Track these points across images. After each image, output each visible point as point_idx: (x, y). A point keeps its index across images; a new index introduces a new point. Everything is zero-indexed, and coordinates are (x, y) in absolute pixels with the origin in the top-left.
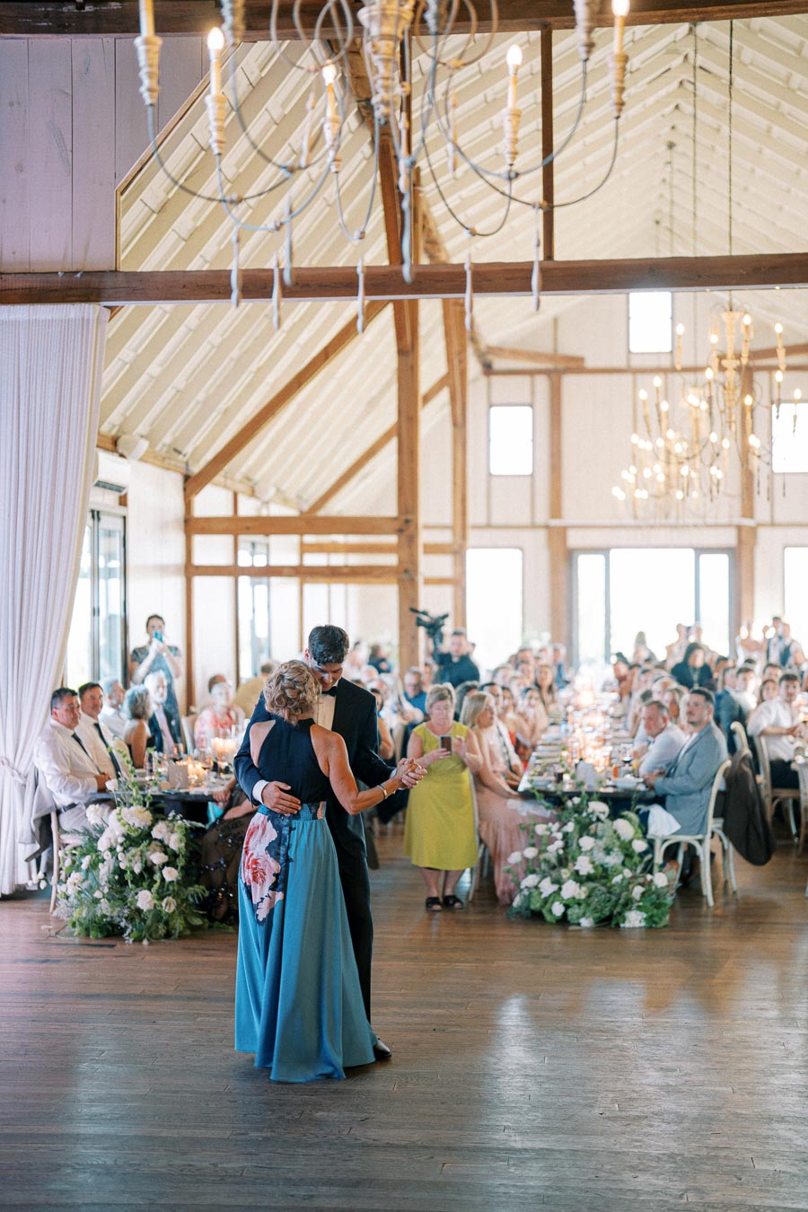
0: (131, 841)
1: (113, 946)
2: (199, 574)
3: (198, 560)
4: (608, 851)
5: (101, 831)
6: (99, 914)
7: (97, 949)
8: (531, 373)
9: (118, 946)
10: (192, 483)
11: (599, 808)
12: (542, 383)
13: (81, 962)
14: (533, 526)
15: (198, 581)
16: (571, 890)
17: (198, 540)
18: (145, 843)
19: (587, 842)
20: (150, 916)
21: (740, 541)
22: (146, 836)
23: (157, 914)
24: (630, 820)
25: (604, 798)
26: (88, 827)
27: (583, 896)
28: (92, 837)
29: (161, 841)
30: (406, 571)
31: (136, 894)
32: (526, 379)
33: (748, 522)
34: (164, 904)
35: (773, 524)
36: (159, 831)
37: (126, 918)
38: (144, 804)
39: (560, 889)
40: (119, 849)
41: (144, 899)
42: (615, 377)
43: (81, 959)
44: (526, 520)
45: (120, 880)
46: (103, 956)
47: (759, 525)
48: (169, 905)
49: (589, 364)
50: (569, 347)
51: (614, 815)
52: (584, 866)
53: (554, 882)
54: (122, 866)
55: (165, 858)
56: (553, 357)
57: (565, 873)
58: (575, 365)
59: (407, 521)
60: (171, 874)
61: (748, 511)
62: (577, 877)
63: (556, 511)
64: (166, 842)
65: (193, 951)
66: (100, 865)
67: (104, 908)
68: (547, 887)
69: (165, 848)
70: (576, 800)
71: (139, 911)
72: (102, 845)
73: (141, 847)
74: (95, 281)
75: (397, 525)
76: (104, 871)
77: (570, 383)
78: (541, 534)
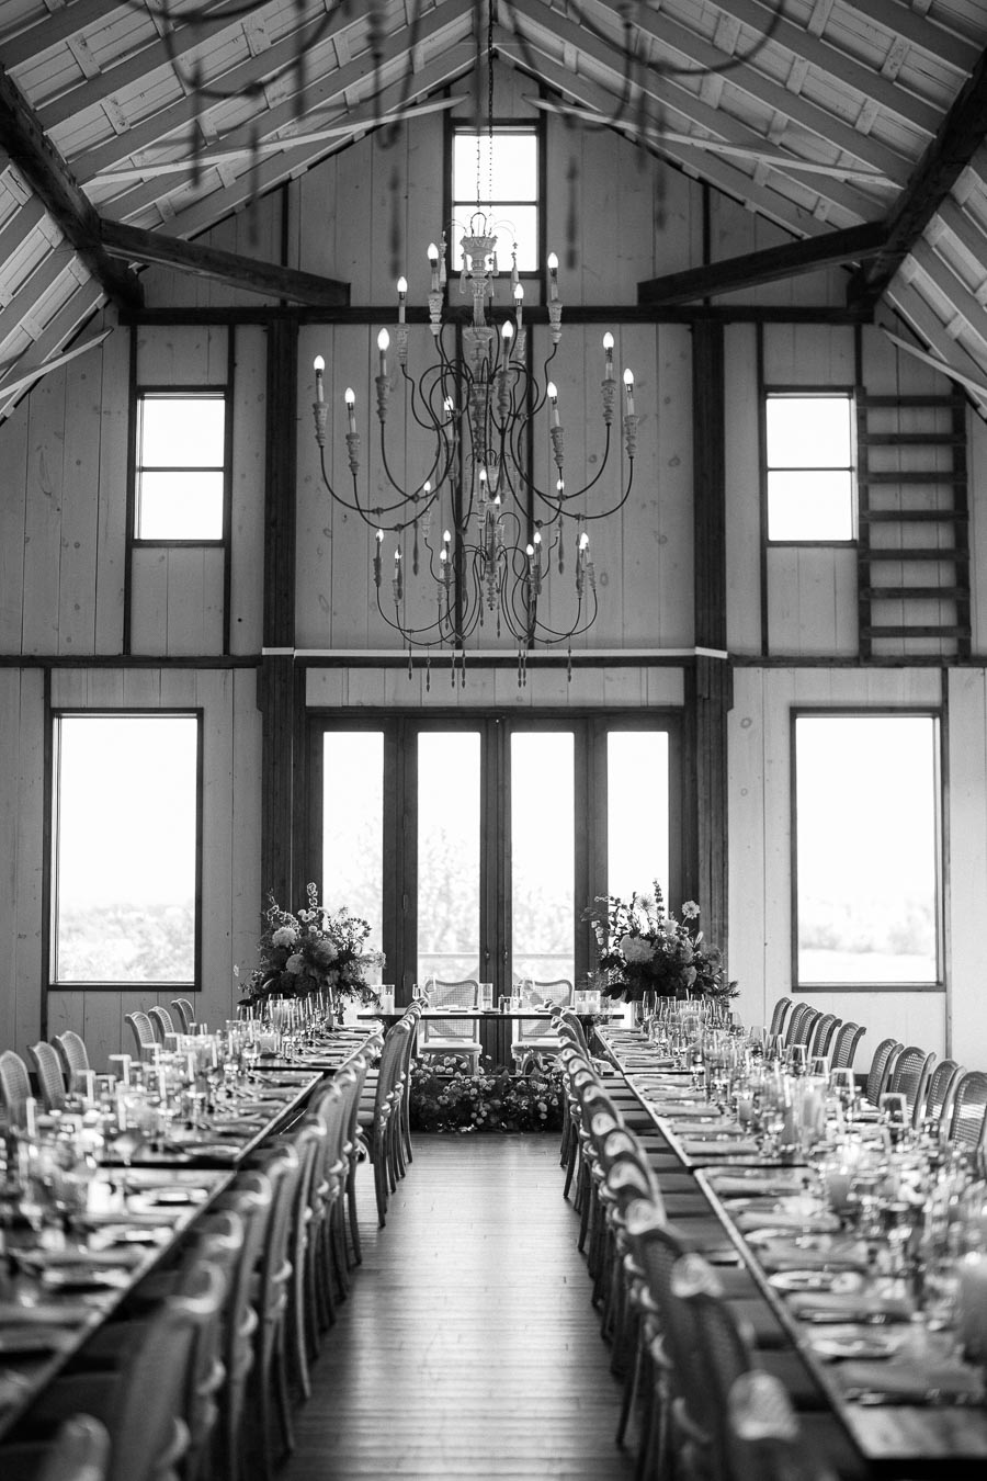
8: (229, 319)
14: (227, 661)
21: (691, 695)
32: (212, 335)
35: (766, 659)
44: (211, 646)
47: (735, 660)
56: (278, 277)
61: (710, 625)
63: (279, 619)
78: (246, 678)
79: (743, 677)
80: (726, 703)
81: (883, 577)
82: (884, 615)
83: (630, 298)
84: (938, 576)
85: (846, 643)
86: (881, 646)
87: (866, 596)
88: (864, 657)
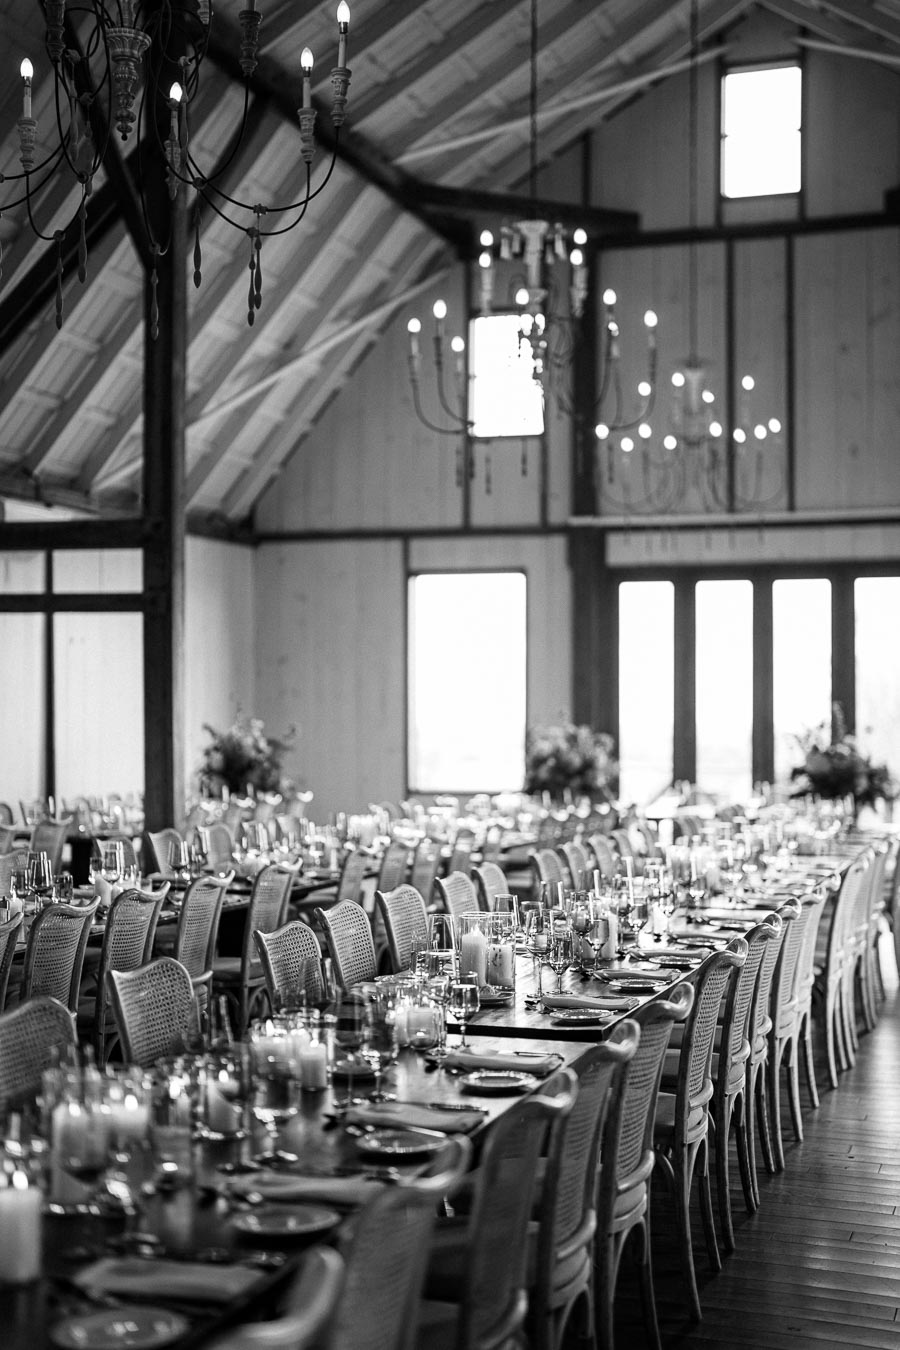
14: (544, 529)
42: (692, 248)
49: (649, 223)
58: (623, 230)
77: (612, 263)
78: (559, 543)
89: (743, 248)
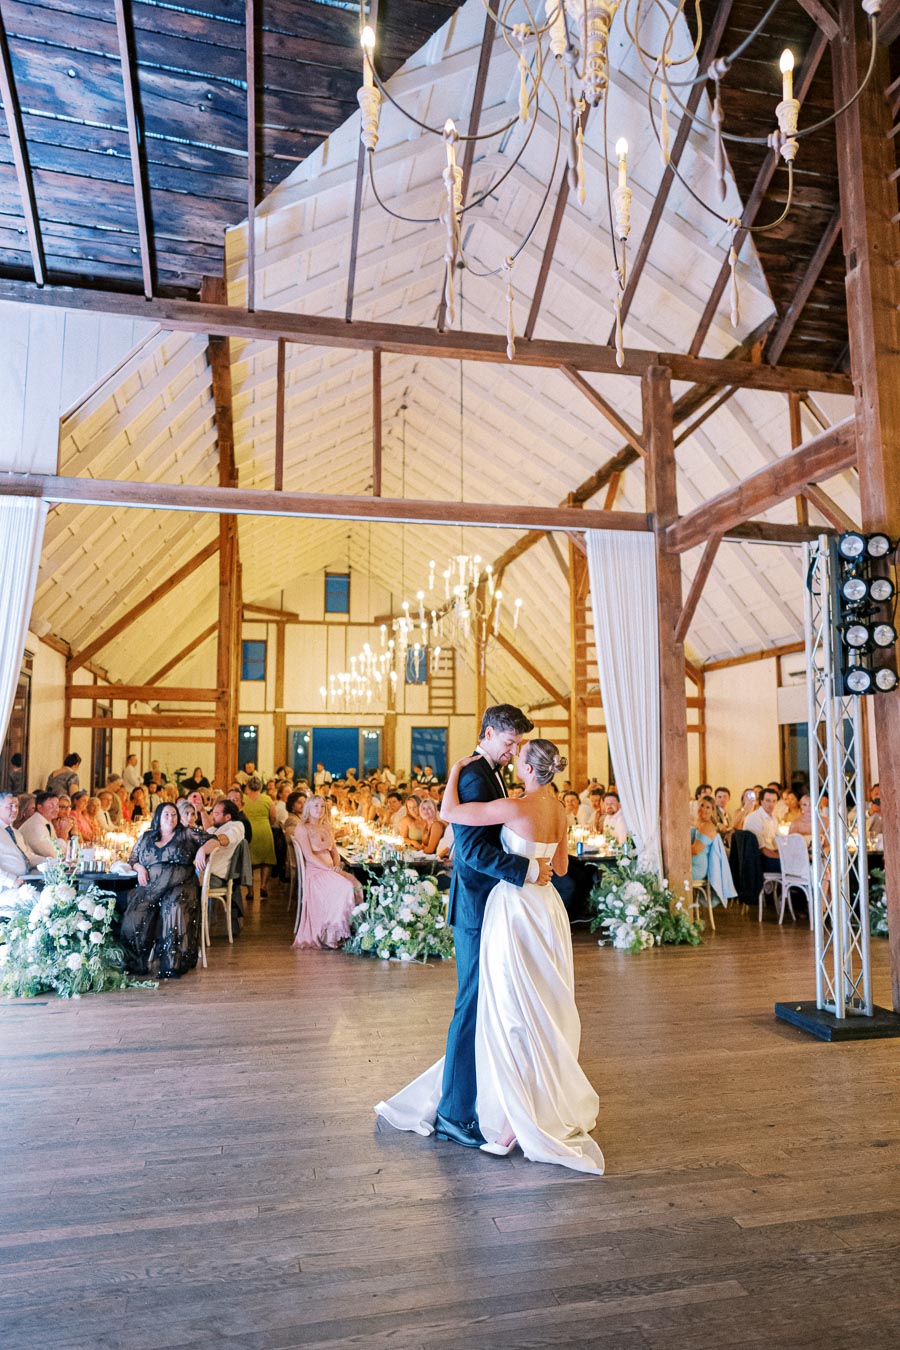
0: (56, 913)
1: (45, 1004)
2: (76, 725)
3: (74, 714)
4: (421, 904)
5: (31, 906)
6: (29, 976)
7: (31, 1007)
8: (267, 622)
9: (50, 1004)
10: (72, 661)
11: (413, 874)
12: (273, 627)
13: (21, 1022)
14: (265, 712)
15: (74, 730)
16: (399, 934)
17: (75, 702)
18: (72, 914)
19: (407, 899)
20: (80, 975)
21: (387, 723)
22: (73, 908)
23: (86, 973)
24: (432, 881)
25: (411, 866)
26: (20, 903)
27: (408, 938)
28: (25, 912)
29: (84, 912)
30: (222, 725)
31: (64, 957)
32: (264, 625)
33: (392, 712)
34: (91, 962)
35: (405, 714)
36: (84, 903)
37: (57, 978)
38: (69, 882)
39: (390, 933)
40: (45, 919)
41: (74, 961)
42: (317, 627)
43: (19, 1019)
44: (262, 709)
45: (49, 945)
46: (37, 1015)
47: (397, 714)
48: (95, 963)
49: (301, 618)
50: (290, 607)
51: (422, 879)
52: (406, 916)
53: (385, 928)
54: (51, 932)
55: (90, 926)
56: (280, 612)
57: (394, 923)
58: (293, 618)
59: (223, 692)
60: (96, 938)
61: (391, 706)
62: (400, 923)
63: (279, 702)
64: (88, 913)
65: (119, 1003)
66: (28, 935)
67: (34, 971)
68: (380, 933)
69: (87, 917)
70: (394, 869)
71: (68, 971)
72: (33, 918)
73: (68, 918)
74: (38, 481)
75: (216, 695)
76: (34, 939)
77: (289, 628)
78: (270, 717)
79: (399, 717)
80: (395, 725)
81: (435, 693)
82: (435, 703)
83: (372, 621)
84: (449, 693)
85: (426, 711)
86: (434, 711)
87: (431, 698)
88: (430, 714)
89: (331, 627)
